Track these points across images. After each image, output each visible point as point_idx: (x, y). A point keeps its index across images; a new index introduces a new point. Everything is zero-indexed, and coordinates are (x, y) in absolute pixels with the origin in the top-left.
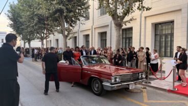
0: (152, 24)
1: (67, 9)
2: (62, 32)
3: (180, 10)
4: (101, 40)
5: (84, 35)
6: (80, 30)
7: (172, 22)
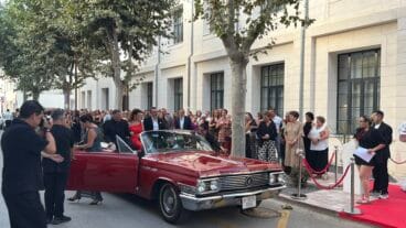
0: (331, 54)
1: (123, 17)
2: (112, 72)
3: (394, 22)
4: (212, 91)
5: (170, 80)
6: (161, 67)
7: (377, 50)
